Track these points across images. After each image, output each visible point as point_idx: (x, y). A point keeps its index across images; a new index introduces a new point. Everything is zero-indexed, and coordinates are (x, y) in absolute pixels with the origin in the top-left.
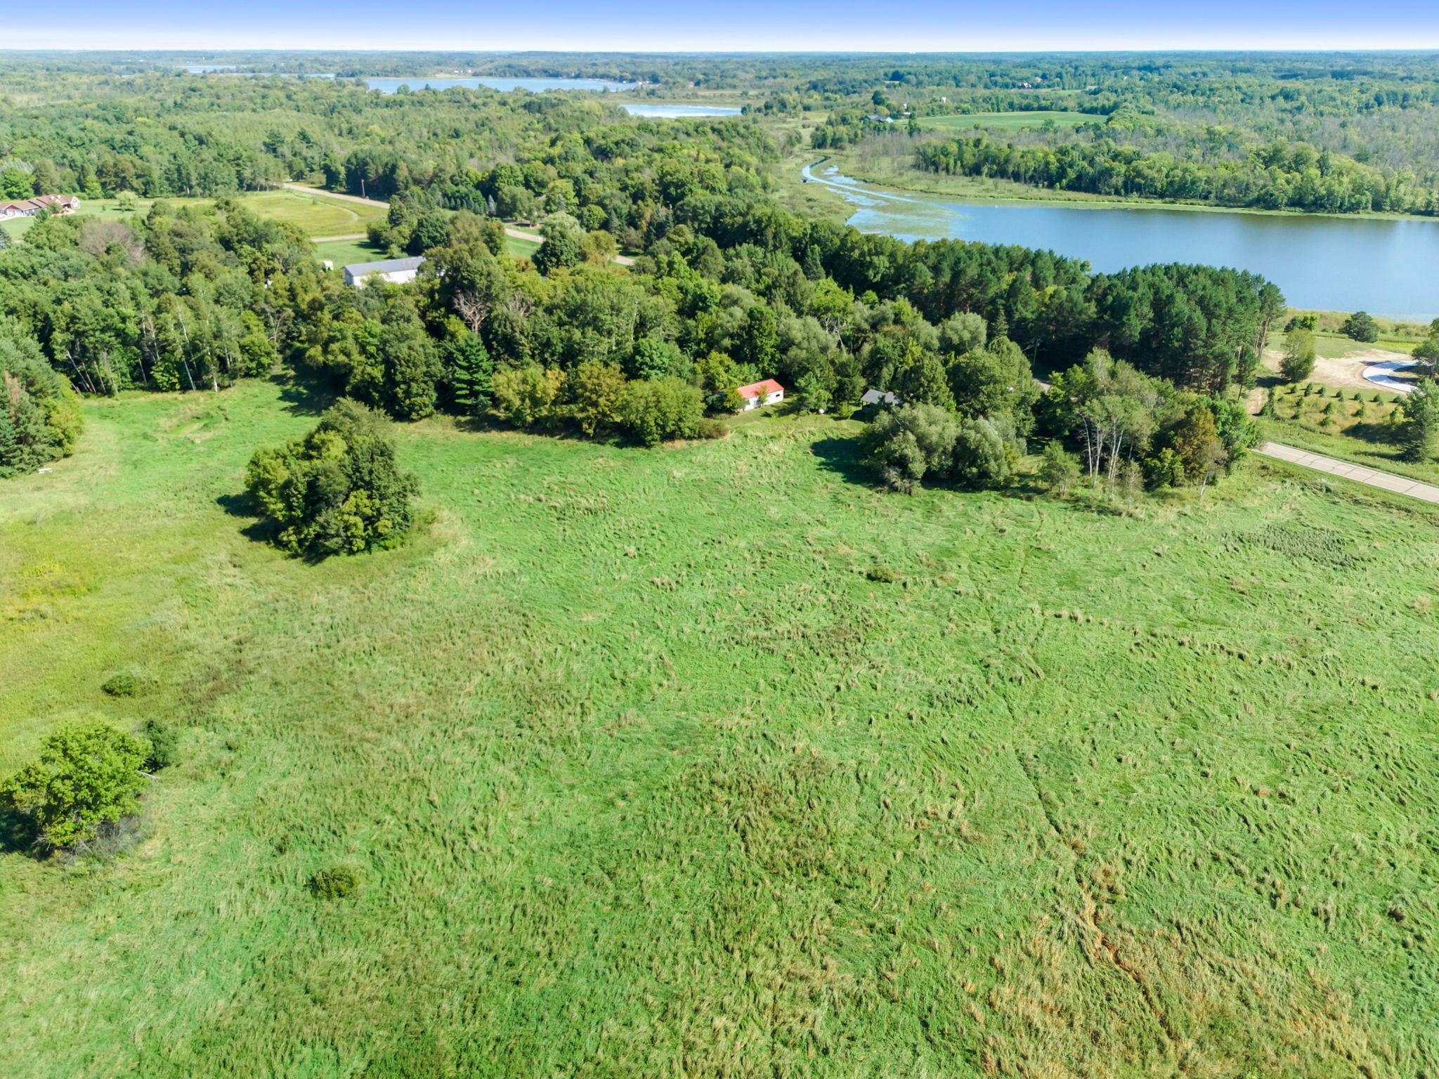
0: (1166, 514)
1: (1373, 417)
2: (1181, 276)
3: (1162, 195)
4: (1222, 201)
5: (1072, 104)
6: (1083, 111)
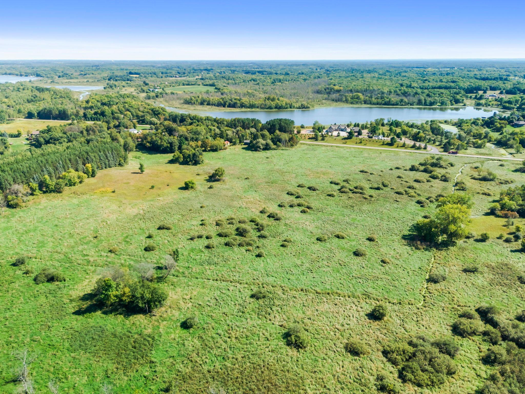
0: (293, 149)
1: (311, 137)
2: (280, 120)
3: (249, 108)
4: (262, 108)
5: (201, 83)
6: (204, 85)
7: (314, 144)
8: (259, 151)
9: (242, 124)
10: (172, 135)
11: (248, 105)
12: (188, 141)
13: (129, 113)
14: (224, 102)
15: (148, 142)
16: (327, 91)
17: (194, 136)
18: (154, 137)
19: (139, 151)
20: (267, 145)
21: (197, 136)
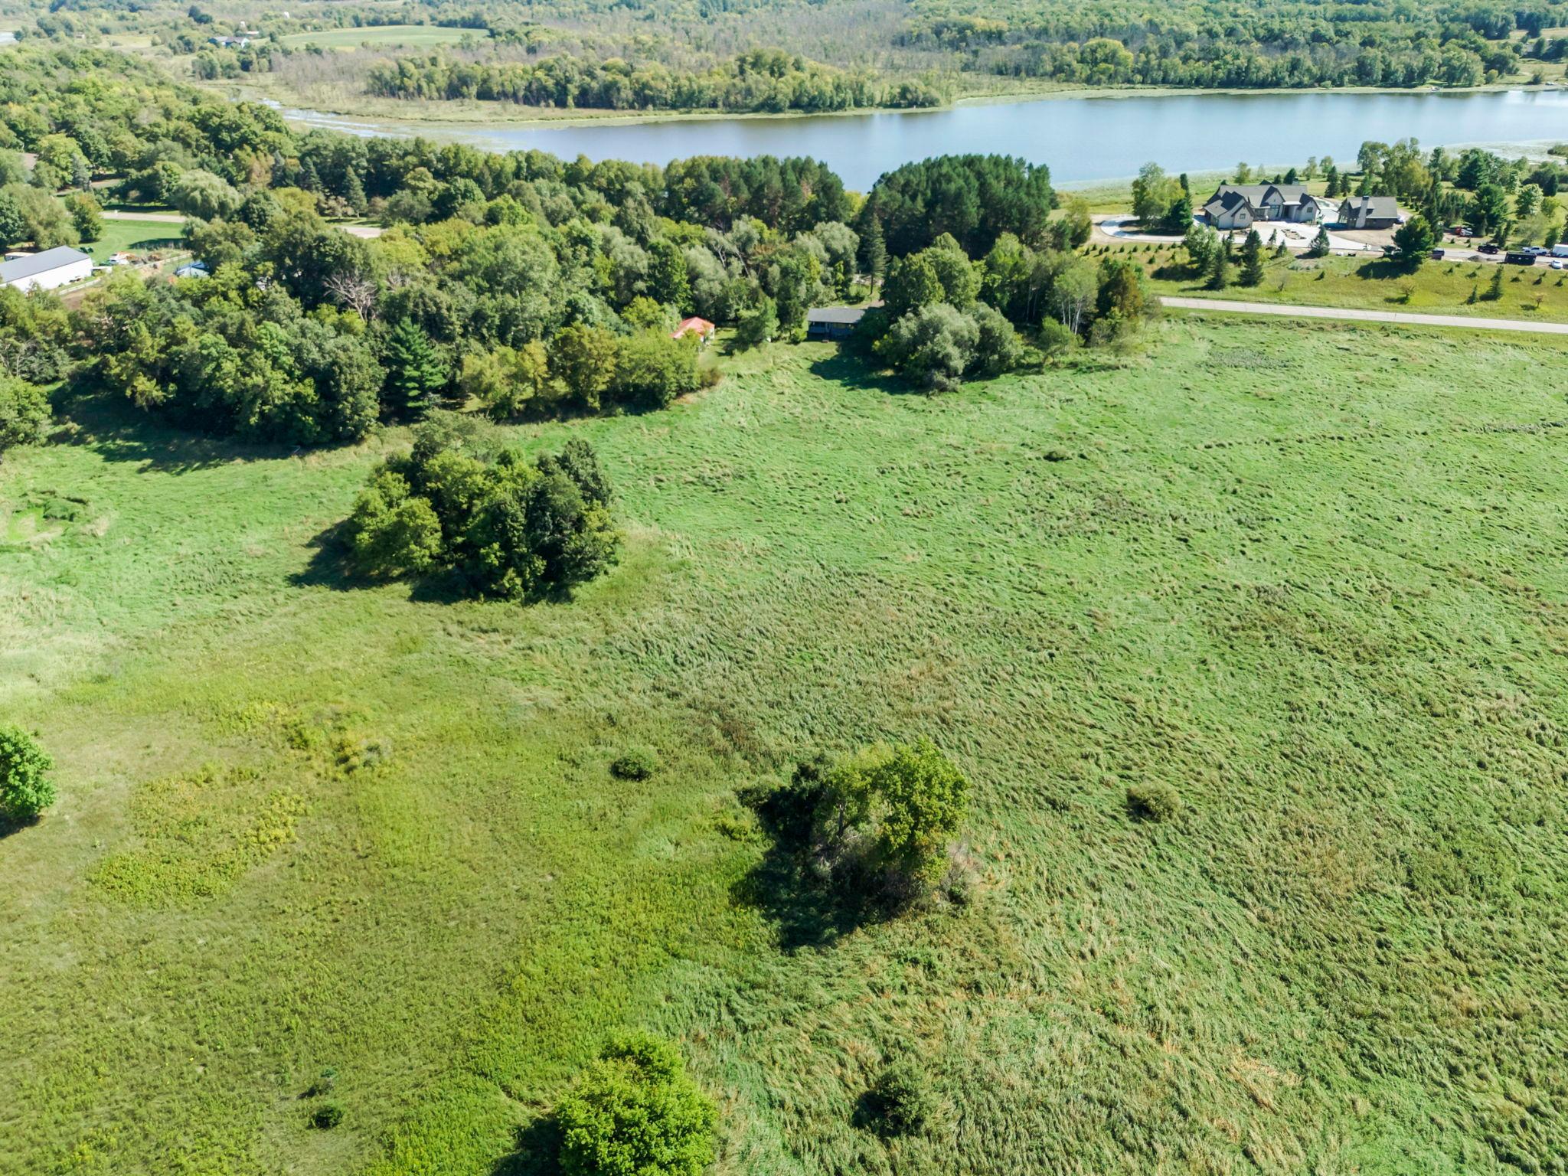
1: (1162, 262)
3: (674, 107)
4: (732, 108)
5: (425, 17)
6: (441, 24)
7: (1232, 315)
8: (943, 389)
10: (330, 300)
11: (669, 95)
12: (449, 339)
13: (63, 142)
14: (557, 84)
15: (149, 369)
16: (946, 36)
17: (488, 304)
18: (185, 322)
19: (78, 440)
20: (988, 342)
21: (511, 302)
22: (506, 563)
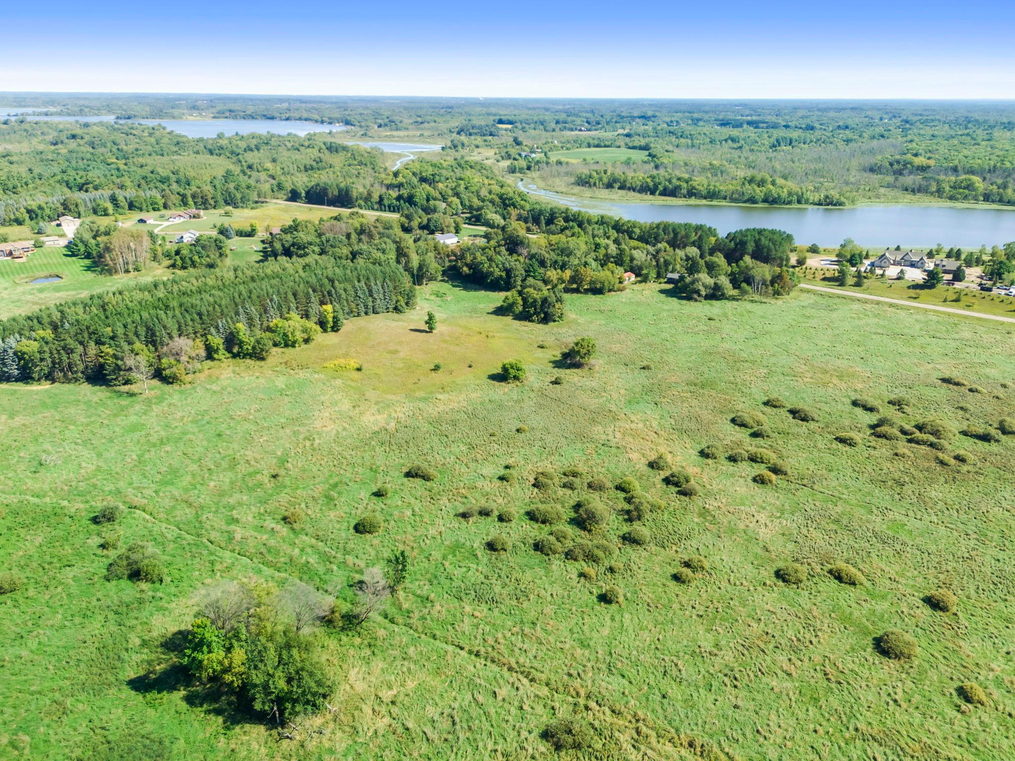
0: (780, 302)
1: (828, 275)
2: (760, 232)
3: (705, 198)
4: (733, 200)
5: (622, 144)
6: (629, 148)
7: (834, 294)
8: (696, 300)
9: (672, 235)
10: (516, 253)
11: (704, 193)
12: (546, 267)
13: (456, 200)
14: (655, 185)
15: (467, 265)
16: (896, 166)
17: (559, 258)
18: (478, 254)
19: (447, 282)
20: (717, 287)
21: (566, 259)
22: (535, 314)
